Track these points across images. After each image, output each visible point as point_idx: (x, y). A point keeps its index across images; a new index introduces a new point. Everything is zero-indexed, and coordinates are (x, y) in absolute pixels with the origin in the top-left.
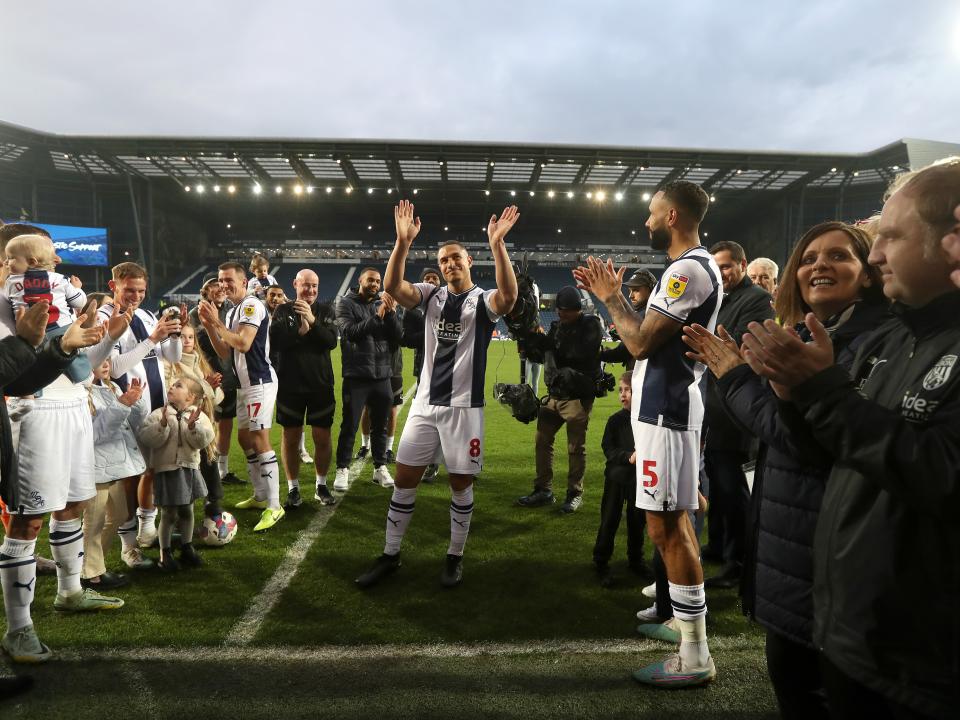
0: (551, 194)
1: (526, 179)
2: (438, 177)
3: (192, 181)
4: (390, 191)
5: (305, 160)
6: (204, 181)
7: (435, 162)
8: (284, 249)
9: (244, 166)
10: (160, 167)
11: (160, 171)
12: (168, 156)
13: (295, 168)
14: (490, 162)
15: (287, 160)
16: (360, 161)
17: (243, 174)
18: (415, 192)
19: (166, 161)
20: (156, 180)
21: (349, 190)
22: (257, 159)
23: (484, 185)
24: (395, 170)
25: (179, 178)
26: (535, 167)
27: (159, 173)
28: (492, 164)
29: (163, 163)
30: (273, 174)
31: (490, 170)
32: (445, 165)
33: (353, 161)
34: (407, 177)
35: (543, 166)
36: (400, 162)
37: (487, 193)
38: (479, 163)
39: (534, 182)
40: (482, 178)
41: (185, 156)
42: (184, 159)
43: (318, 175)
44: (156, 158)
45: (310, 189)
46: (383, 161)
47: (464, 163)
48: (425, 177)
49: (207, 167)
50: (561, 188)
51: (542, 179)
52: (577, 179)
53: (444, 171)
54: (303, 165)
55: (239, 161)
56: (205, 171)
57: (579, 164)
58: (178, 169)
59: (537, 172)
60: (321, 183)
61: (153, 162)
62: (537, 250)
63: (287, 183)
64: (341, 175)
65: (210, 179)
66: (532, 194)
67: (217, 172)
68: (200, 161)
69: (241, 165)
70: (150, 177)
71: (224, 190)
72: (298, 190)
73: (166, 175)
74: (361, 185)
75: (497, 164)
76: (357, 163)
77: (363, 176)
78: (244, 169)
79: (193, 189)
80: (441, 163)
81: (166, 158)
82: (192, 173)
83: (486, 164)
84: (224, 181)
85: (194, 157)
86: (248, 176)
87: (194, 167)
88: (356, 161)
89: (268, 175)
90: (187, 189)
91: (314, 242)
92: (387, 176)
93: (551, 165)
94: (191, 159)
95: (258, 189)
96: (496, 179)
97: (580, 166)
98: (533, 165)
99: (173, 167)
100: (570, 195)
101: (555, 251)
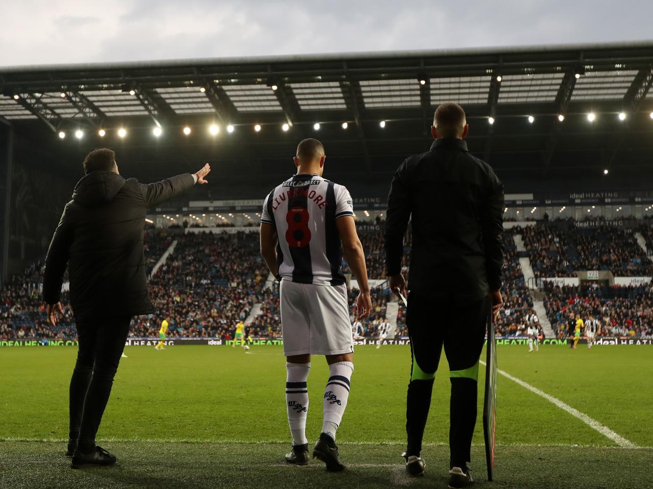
0: (591, 117)
1: (551, 96)
2: (416, 101)
3: (69, 125)
4: (345, 126)
5: (225, 88)
6: (84, 122)
7: (416, 81)
8: (186, 214)
9: (142, 101)
10: (28, 107)
11: (28, 112)
12: (42, 92)
13: (212, 100)
14: (494, 76)
15: (203, 90)
16: (303, 85)
17: (140, 111)
18: (383, 124)
19: (38, 100)
20: (19, 125)
21: (286, 127)
22: (159, 90)
23: (485, 110)
24: (353, 95)
25: (52, 121)
26: (564, 79)
27: (25, 114)
28: (499, 79)
29: (33, 101)
30: (179, 109)
31: (495, 88)
32: (428, 83)
33: (293, 85)
34: (369, 104)
35: (577, 76)
36: (362, 83)
37: (491, 121)
38: (478, 78)
39: (563, 101)
40: (483, 99)
41: (65, 92)
42: (63, 95)
43: (241, 107)
44: (26, 95)
45: (231, 129)
46: (337, 84)
47: (457, 79)
48: (397, 102)
49: (90, 105)
50: (607, 107)
51: (577, 96)
52: (633, 90)
53: (425, 92)
54: (222, 94)
55: (136, 94)
56: (87, 110)
57: (633, 69)
58: (52, 109)
59: (568, 85)
60: (246, 119)
61: (22, 101)
62: (571, 203)
63: (197, 120)
64: (275, 106)
65: (94, 119)
66: (561, 118)
67: (103, 109)
68: (83, 97)
69: (139, 99)
70: (14, 122)
71: (111, 134)
72: (213, 130)
73: (34, 117)
74: (303, 118)
75: (505, 77)
76: (297, 88)
77: (305, 106)
78: (142, 104)
79: (70, 136)
80: (423, 82)
81: (38, 95)
82: (69, 113)
83: (489, 78)
84: (111, 123)
85: (76, 91)
86: (146, 113)
87: (75, 105)
88: (297, 85)
89: (173, 111)
90: (62, 135)
91: (231, 203)
92: (340, 104)
93: (588, 74)
94: (71, 94)
95: (158, 131)
96: (503, 98)
97: (636, 72)
98: (562, 75)
99: (45, 106)
100: (622, 116)
101: (601, 202)
